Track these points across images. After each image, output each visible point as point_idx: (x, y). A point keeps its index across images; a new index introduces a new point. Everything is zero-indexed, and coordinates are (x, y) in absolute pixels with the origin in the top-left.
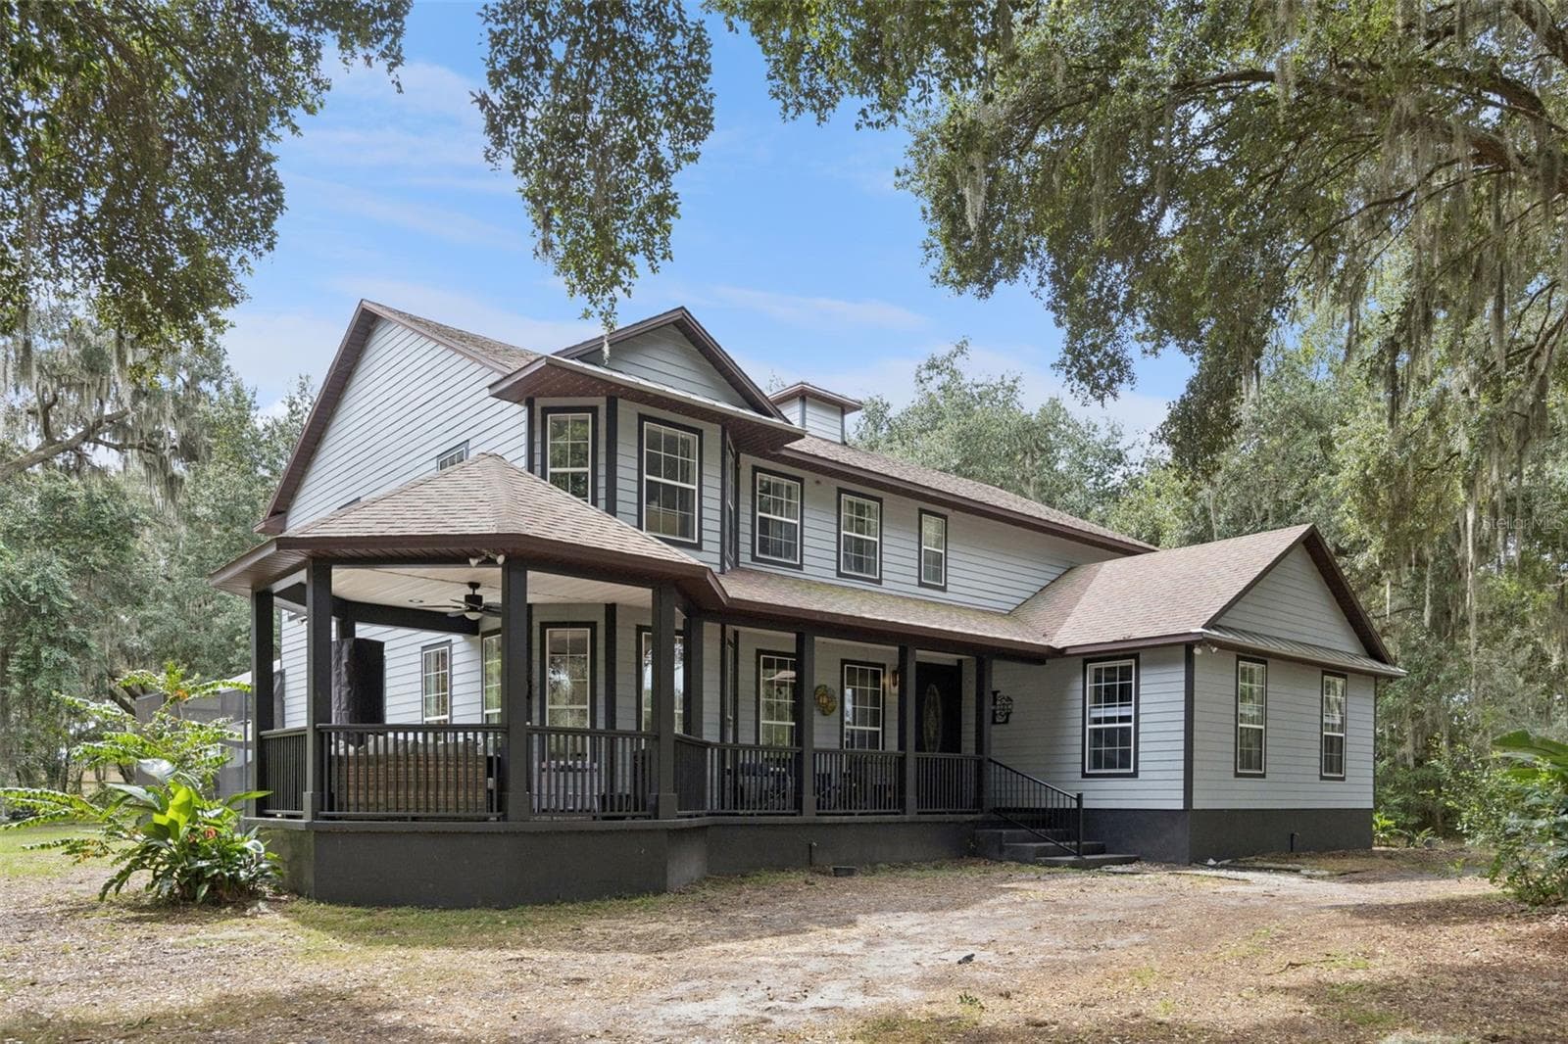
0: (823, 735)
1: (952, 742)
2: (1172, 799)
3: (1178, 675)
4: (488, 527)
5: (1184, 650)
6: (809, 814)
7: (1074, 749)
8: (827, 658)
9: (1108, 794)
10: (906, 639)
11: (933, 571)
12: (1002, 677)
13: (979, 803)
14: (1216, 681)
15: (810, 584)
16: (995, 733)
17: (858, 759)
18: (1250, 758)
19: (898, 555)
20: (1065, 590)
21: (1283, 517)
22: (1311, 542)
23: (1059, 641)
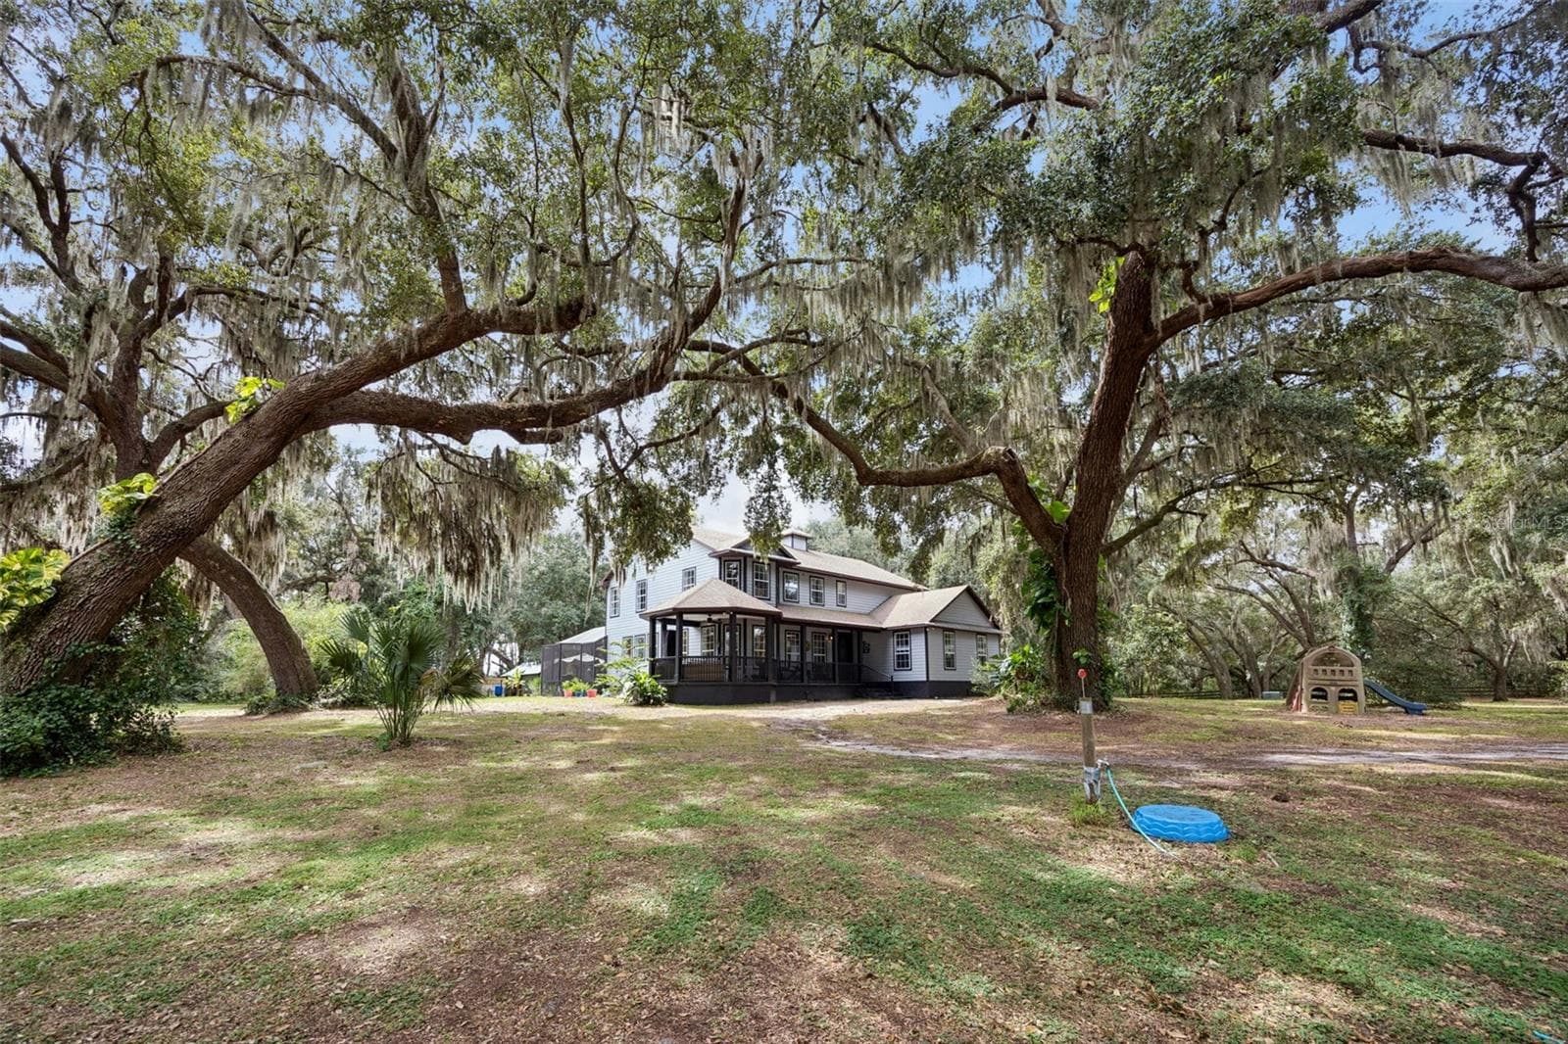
0: (809, 659)
1: (849, 658)
2: (924, 678)
3: (923, 636)
4: (727, 605)
5: (923, 629)
6: (805, 683)
7: (892, 662)
8: (809, 630)
9: (903, 676)
10: (834, 627)
11: (842, 600)
12: (866, 637)
13: (859, 681)
14: (936, 640)
15: (803, 608)
16: (865, 656)
17: (819, 665)
18: (950, 662)
19: (830, 596)
20: (888, 605)
21: (956, 584)
22: (969, 590)
23: (884, 626)
